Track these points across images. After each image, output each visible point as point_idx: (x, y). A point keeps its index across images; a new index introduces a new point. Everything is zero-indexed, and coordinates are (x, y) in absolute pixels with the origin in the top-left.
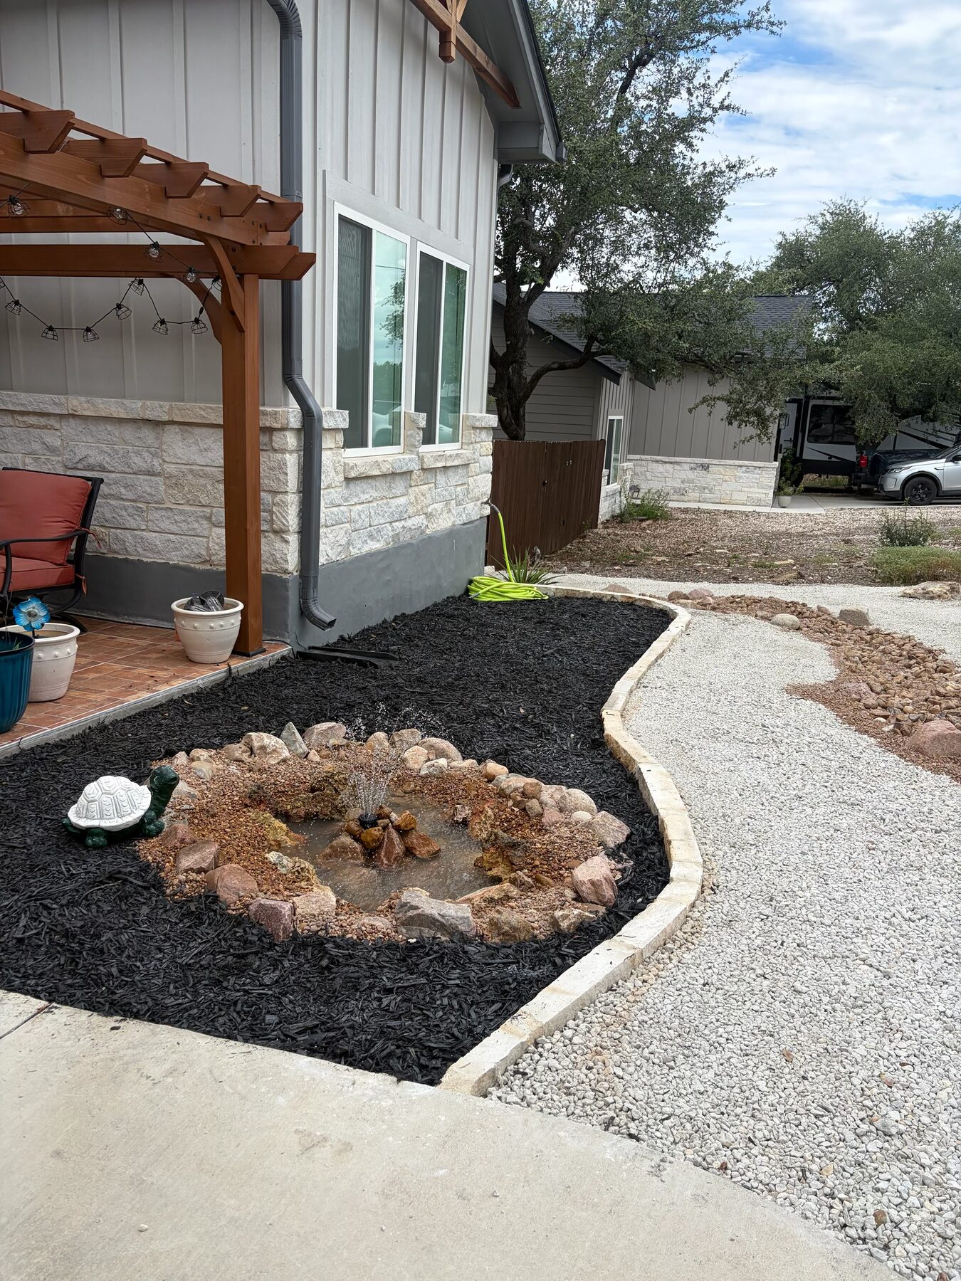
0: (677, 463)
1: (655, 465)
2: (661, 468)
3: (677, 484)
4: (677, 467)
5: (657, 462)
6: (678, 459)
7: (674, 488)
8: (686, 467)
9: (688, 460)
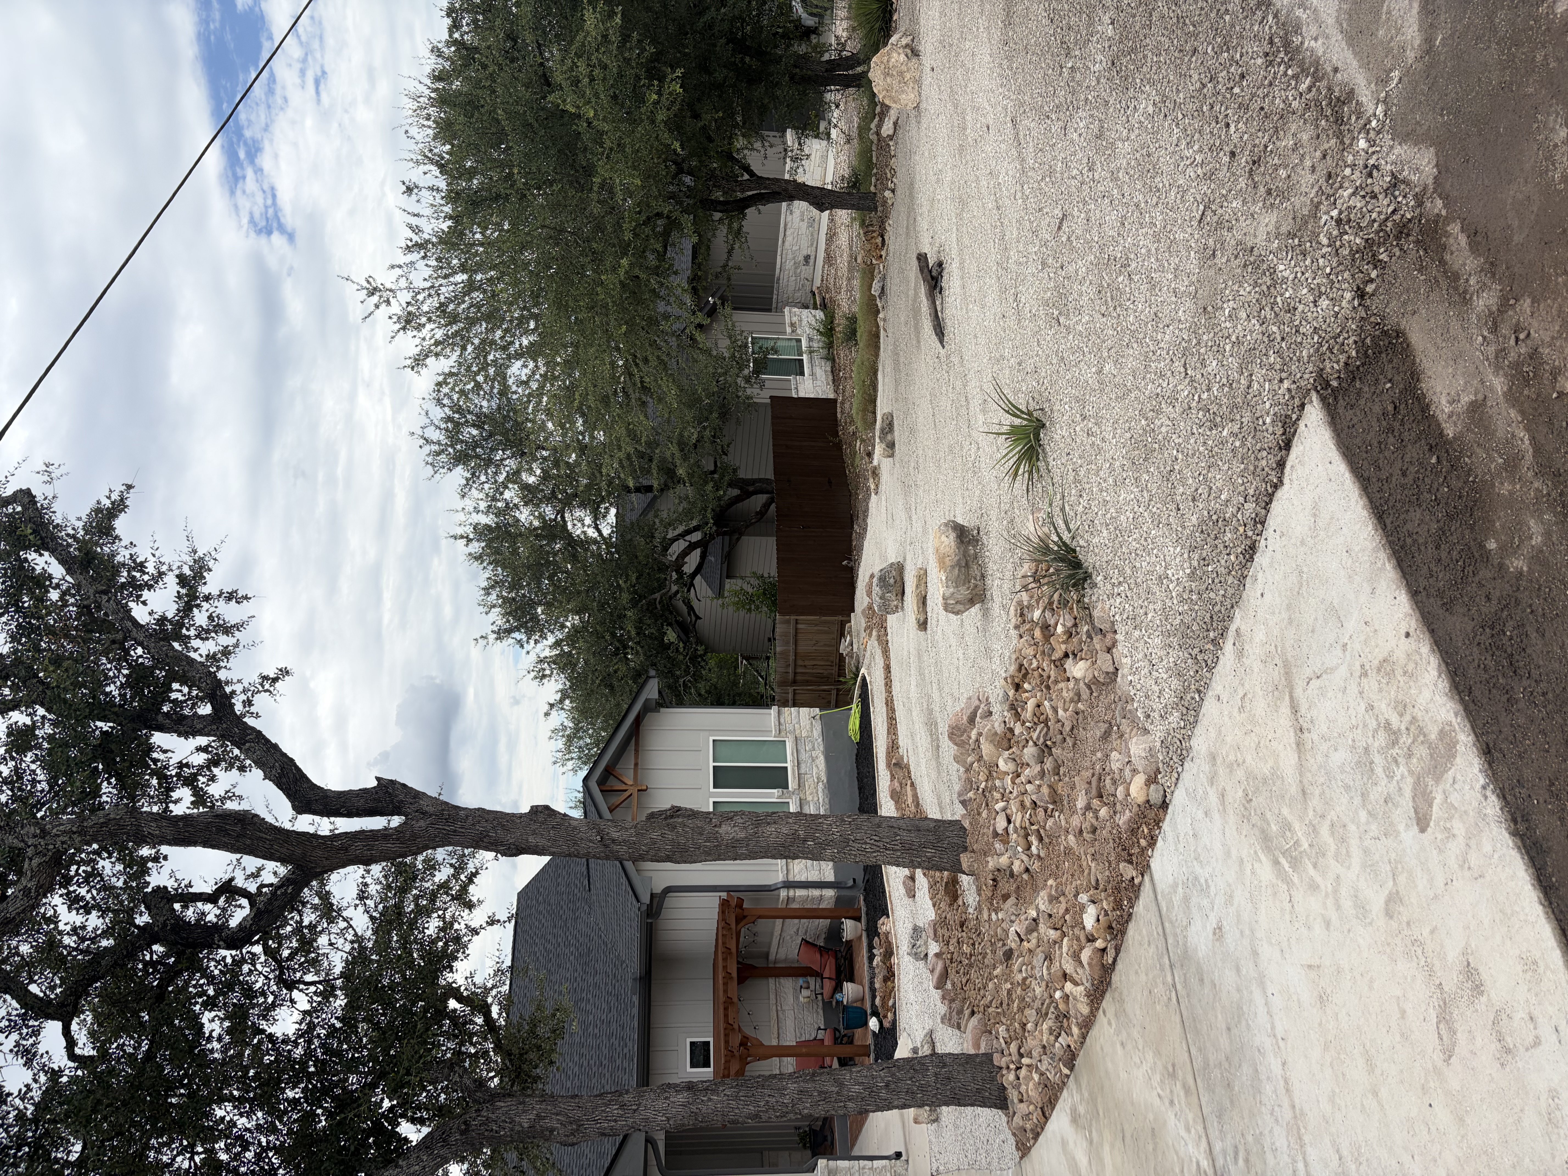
0: (786, 225)
1: (787, 244)
2: (789, 239)
3: (804, 225)
4: (789, 226)
5: (783, 242)
6: (782, 225)
7: (808, 227)
8: (789, 218)
9: (783, 216)
